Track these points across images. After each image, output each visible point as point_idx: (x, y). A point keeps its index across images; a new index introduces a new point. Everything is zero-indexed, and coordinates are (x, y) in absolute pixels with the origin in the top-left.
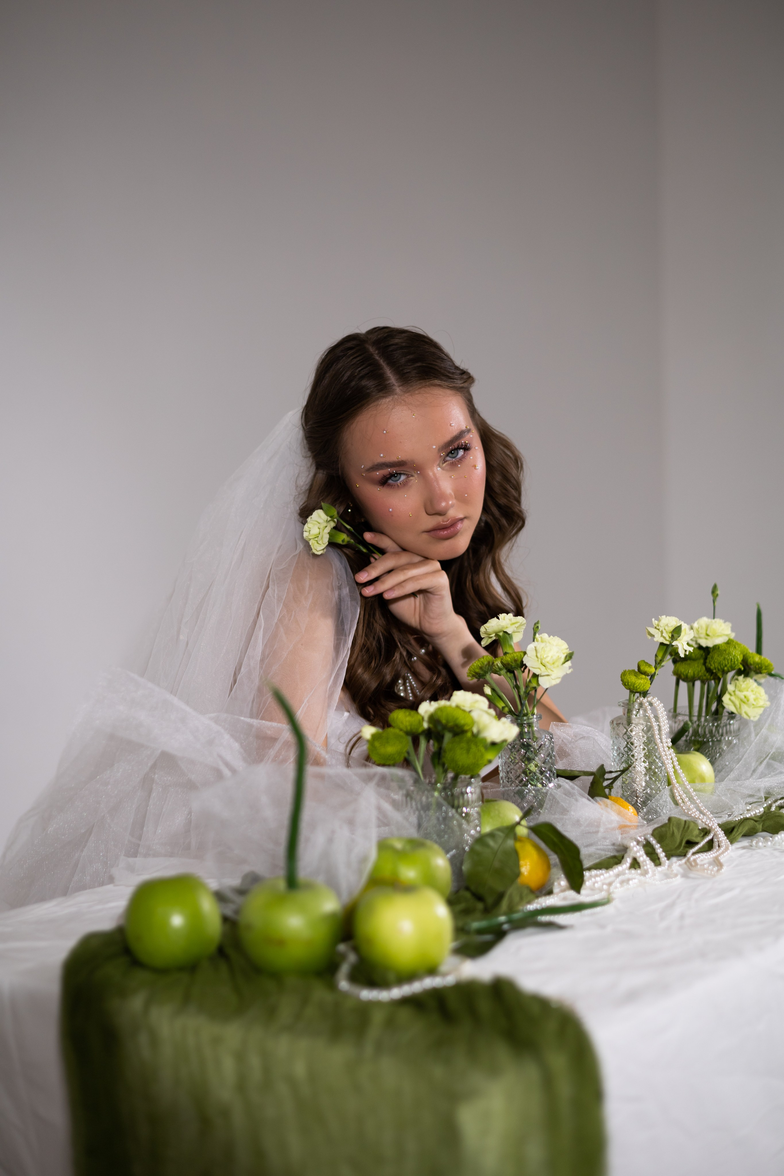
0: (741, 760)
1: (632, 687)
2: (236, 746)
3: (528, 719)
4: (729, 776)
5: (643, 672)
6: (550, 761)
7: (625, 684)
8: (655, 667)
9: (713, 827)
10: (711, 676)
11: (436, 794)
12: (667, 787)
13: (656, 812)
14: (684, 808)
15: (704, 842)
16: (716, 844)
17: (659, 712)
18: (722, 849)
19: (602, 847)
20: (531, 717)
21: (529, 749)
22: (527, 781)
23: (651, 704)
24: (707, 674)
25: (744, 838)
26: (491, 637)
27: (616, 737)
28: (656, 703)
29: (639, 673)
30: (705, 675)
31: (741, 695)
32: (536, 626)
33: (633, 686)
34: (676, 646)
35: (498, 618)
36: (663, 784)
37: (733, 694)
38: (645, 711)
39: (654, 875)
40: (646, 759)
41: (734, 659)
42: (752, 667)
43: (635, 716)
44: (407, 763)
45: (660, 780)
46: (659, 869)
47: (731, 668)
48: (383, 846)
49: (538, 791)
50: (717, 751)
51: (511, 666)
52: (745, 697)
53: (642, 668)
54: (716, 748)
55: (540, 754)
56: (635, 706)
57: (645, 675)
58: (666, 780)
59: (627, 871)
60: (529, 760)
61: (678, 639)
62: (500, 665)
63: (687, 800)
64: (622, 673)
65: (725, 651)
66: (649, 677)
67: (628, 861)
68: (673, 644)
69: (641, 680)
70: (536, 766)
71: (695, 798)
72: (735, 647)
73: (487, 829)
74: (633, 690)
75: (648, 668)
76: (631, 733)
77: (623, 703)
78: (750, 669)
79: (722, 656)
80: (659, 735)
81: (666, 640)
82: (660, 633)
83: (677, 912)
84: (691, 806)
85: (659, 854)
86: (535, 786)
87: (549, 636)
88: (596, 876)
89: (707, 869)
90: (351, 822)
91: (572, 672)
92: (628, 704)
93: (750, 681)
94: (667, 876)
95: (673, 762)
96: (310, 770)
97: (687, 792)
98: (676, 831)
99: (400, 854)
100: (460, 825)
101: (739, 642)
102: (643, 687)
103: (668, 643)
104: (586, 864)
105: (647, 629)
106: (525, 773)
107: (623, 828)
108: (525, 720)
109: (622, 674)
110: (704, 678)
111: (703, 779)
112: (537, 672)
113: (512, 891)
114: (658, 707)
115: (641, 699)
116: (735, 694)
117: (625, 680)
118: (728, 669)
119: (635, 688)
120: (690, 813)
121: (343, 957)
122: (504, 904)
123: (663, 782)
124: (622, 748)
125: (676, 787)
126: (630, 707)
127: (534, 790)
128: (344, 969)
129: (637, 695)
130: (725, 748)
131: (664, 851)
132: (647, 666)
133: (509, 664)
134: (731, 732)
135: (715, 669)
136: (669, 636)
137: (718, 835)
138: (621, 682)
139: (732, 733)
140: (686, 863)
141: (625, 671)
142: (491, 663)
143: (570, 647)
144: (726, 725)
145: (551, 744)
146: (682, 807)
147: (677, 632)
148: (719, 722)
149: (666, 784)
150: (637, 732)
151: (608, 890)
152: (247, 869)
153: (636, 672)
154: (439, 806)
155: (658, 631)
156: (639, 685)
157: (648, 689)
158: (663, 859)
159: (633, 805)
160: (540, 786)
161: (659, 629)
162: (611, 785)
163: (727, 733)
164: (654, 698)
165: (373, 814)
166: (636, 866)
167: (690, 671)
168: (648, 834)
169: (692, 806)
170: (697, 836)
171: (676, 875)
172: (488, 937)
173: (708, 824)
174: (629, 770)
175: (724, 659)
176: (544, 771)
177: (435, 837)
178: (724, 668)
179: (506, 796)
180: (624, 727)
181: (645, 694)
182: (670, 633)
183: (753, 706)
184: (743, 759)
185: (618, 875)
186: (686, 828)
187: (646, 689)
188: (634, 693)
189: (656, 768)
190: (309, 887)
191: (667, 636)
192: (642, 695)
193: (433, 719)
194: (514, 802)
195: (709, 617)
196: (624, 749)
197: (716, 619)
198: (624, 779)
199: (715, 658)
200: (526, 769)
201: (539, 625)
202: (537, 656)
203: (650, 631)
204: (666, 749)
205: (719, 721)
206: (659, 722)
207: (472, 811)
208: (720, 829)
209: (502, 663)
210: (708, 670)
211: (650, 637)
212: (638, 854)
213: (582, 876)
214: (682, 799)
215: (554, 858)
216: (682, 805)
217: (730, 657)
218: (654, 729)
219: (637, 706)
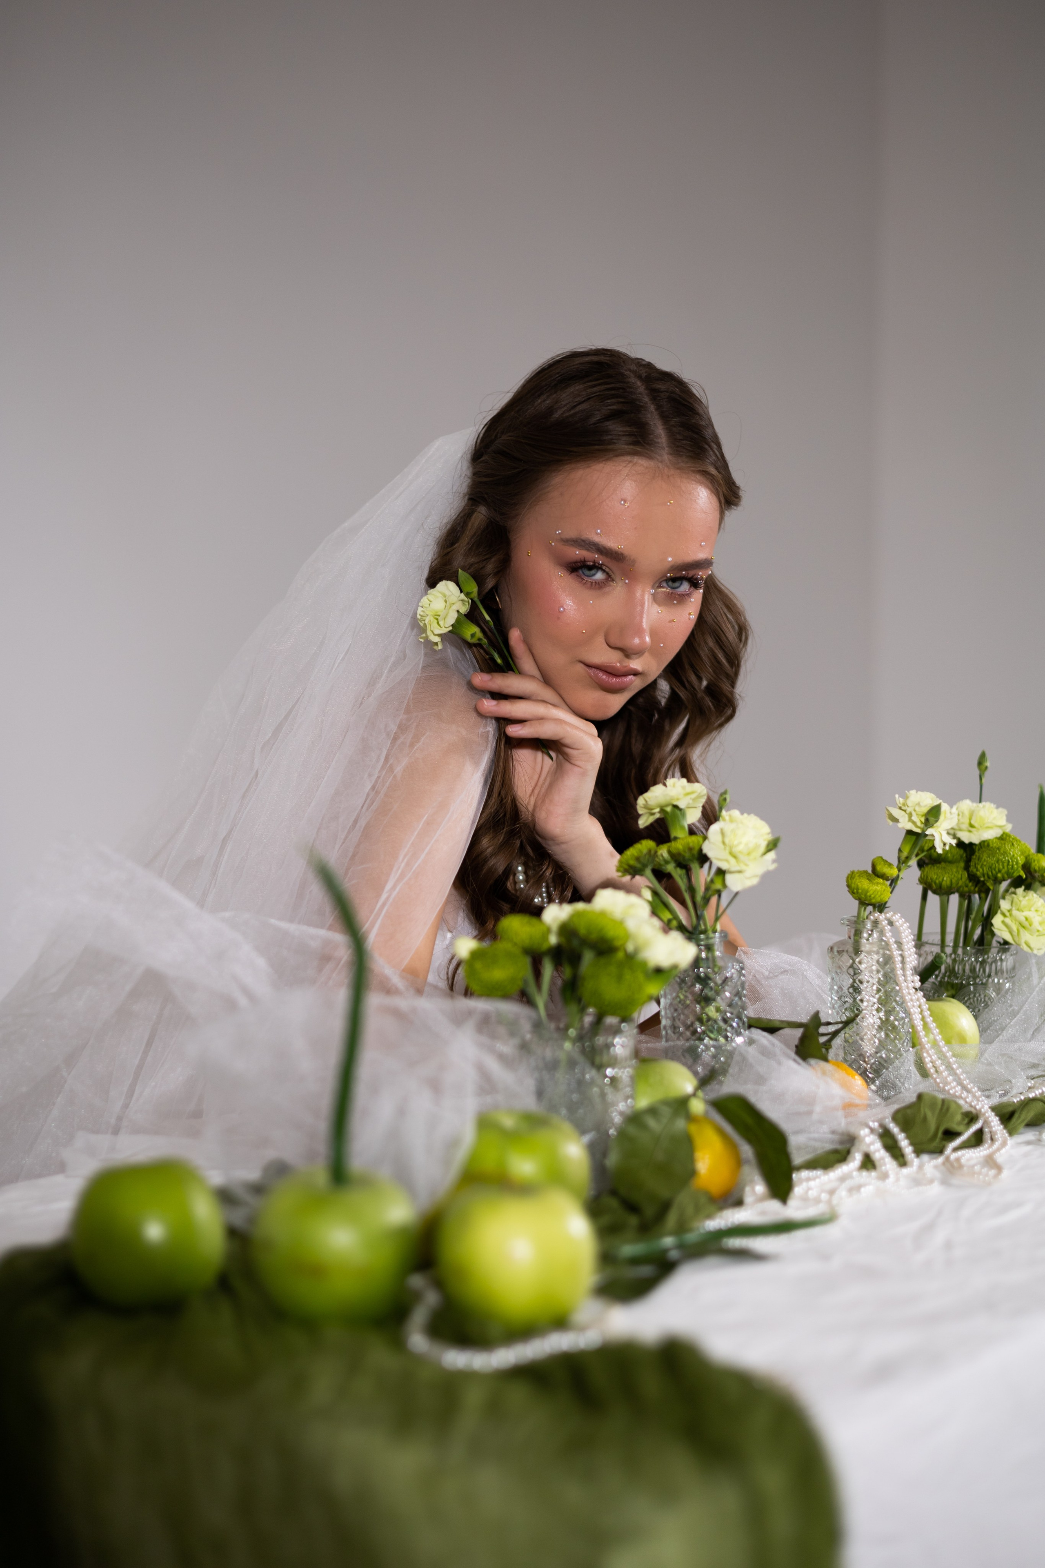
0: (1018, 1013)
1: (863, 896)
2: (261, 962)
3: (708, 938)
4: (1001, 1037)
5: (879, 874)
6: (739, 1003)
7: (853, 891)
8: (897, 867)
9: (983, 1110)
10: (976, 886)
11: (568, 1045)
12: (911, 1049)
13: (894, 1086)
14: (938, 1080)
15: (969, 1132)
16: (987, 1136)
17: (903, 934)
18: (997, 1143)
19: (816, 1136)
20: (711, 935)
21: (707, 984)
22: (704, 1032)
23: (891, 923)
24: (970, 884)
25: (1027, 1129)
26: (653, 814)
27: (836, 972)
28: (898, 922)
29: (874, 875)
30: (967, 886)
31: (1021, 916)
32: (722, 798)
33: (866, 895)
34: (932, 838)
35: (665, 785)
36: (905, 1044)
37: (1007, 914)
38: (882, 933)
39: (898, 1180)
40: (881, 1004)
41: (1012, 861)
42: (1037, 875)
43: (865, 941)
44: (524, 997)
45: (901, 1038)
46: (905, 1171)
47: (1007, 875)
48: (485, 1123)
49: (718, 1048)
50: (981, 1000)
51: (684, 857)
52: (1027, 919)
53: (879, 868)
54: (980, 995)
55: (725, 991)
56: (867, 925)
57: (883, 880)
58: (910, 1038)
59: (855, 1173)
60: (706, 1000)
61: (935, 825)
62: (666, 855)
63: (942, 1068)
64: (849, 875)
65: (999, 849)
66: (888, 883)
67: (857, 1158)
68: (927, 833)
69: (877, 886)
70: (718, 1010)
71: (954, 1066)
72: (1013, 844)
73: (643, 1102)
74: (865, 900)
75: (887, 868)
76: (859, 966)
77: (849, 921)
78: (1033, 878)
79: (994, 857)
80: (901, 969)
81: (917, 827)
82: (907, 816)
83: (940, 1236)
84: (948, 1078)
85: (903, 1149)
86: (716, 1040)
87: (742, 813)
88: (808, 1179)
89: (980, 1173)
90: (435, 1086)
91: (776, 870)
92: (855, 921)
93: (1033, 896)
94: (917, 1182)
95: (922, 1011)
96: (374, 1001)
97: (942, 1056)
98: (929, 1114)
99: (511, 1137)
100: (603, 1095)
101: (1018, 838)
102: (880, 896)
103: (919, 831)
104: (797, 1160)
105: (888, 810)
106: (700, 1020)
107: (848, 1107)
108: (702, 940)
109: (848, 877)
110: (966, 889)
111: (962, 1039)
112: (724, 866)
113: (683, 1200)
114: (901, 928)
115: (876, 915)
116: (1011, 915)
117: (853, 885)
118: (1003, 877)
119: (868, 897)
120: (946, 1088)
121: (416, 1297)
122: (672, 1219)
123: (906, 1041)
124: (845, 989)
125: (925, 1048)
126: (858, 926)
127: (714, 1046)
128: (419, 1317)
129: (870, 908)
130: (993, 995)
131: (912, 1144)
132: (886, 866)
133: (679, 854)
134: (1003, 972)
135: (984, 876)
136: (921, 821)
137: (990, 1123)
138: (847, 889)
139: (1005, 973)
140: (944, 1164)
141: (853, 872)
142: (653, 852)
143: (772, 832)
144: (995, 961)
145: (740, 977)
146: (935, 1080)
147: (933, 815)
148: (986, 956)
149: (910, 1044)
150: (869, 963)
151: (829, 1202)
152: (270, 1154)
153: (869, 873)
154: (572, 1064)
155: (903, 813)
156: (873, 893)
157: (887, 899)
158: (909, 1156)
159: (860, 1075)
160: (722, 1040)
161: (905, 811)
162: (828, 1044)
163: (996, 973)
164: (895, 913)
165: (470, 1076)
166: (870, 1166)
167: (945, 879)
168: (885, 1118)
169: (950, 1078)
170: (959, 1123)
171: (931, 1181)
172: (646, 1271)
173: (975, 1106)
174: (855, 1021)
175: (998, 861)
176: (730, 1018)
177: (564, 1111)
178: (997, 874)
179: (670, 1055)
180: (850, 956)
181: (881, 907)
182: (922, 816)
183: (1037, 933)
184: (1022, 1011)
185: (843, 1179)
186: (944, 1111)
187: (884, 899)
188: (865, 906)
189: (896, 1020)
190: (366, 1182)
191: (919, 820)
192: (877, 909)
193: (566, 930)
194: (685, 1064)
195: (973, 801)
196: (848, 989)
197: (983, 803)
198: (847, 1035)
199: (983, 860)
200: (702, 1014)
201: (728, 797)
202: (724, 843)
203: (892, 812)
204: (911, 991)
205: (985, 954)
206: (902, 950)
207: (624, 1073)
208: (993, 1114)
209: (669, 852)
210: (973, 878)
211: (891, 823)
212: (872, 1148)
213: (790, 1179)
214: (935, 1068)
215: (747, 1150)
216: (934, 1076)
217: (1007, 858)
218: (895, 961)
219: (869, 926)
